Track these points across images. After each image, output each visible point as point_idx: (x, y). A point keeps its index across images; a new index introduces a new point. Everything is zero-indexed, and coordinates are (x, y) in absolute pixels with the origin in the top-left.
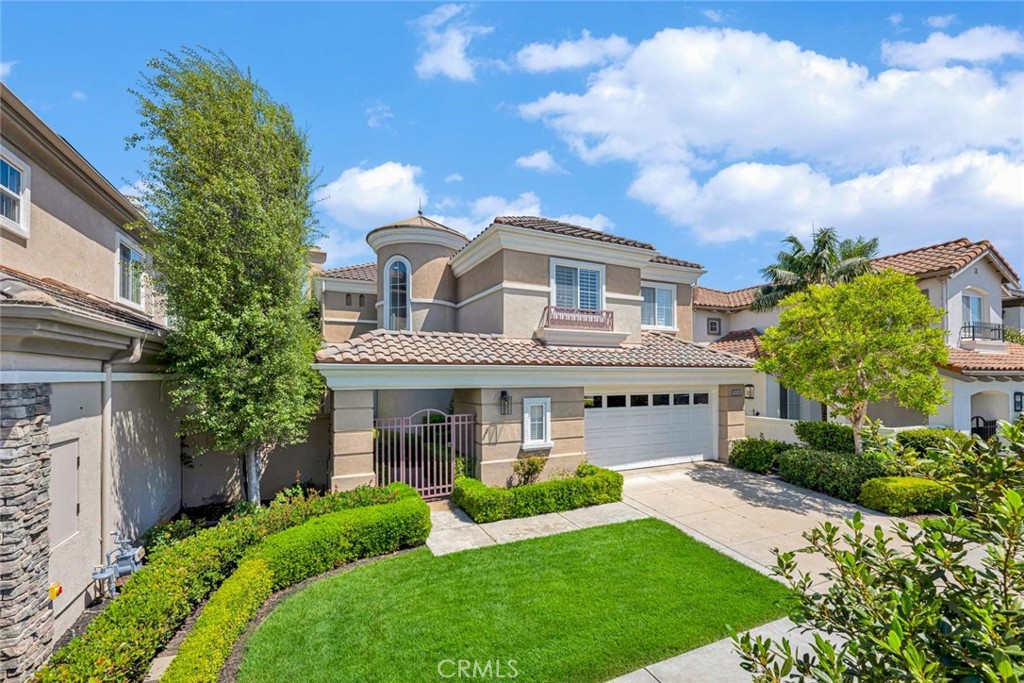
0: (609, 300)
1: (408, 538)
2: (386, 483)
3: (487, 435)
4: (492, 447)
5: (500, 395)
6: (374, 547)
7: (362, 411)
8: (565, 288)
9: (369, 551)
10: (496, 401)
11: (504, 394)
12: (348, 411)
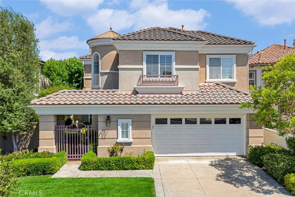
0: (177, 69)
1: (46, 171)
2: (61, 151)
3: (101, 135)
4: (103, 140)
5: (107, 118)
6: (33, 172)
7: (49, 123)
8: (152, 66)
9: (31, 173)
10: (105, 120)
11: (108, 117)
12: (44, 123)
